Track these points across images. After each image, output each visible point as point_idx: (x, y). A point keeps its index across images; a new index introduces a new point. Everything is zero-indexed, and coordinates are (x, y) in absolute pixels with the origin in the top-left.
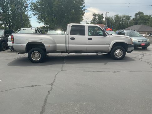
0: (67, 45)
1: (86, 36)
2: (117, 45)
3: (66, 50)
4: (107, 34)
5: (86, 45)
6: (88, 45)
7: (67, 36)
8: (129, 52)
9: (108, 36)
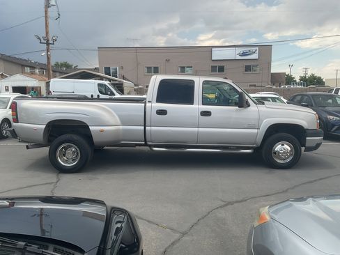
0: (147, 128)
1: (197, 107)
2: (278, 131)
3: (145, 140)
4: (250, 101)
5: (197, 129)
6: (200, 129)
7: (148, 104)
8: (309, 149)
9: (253, 108)
